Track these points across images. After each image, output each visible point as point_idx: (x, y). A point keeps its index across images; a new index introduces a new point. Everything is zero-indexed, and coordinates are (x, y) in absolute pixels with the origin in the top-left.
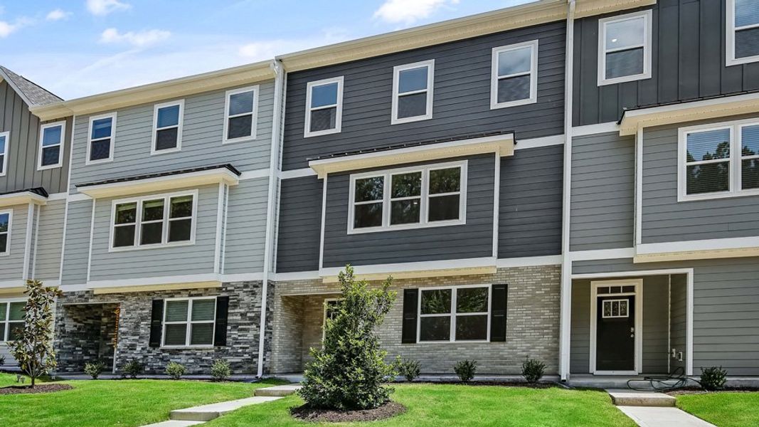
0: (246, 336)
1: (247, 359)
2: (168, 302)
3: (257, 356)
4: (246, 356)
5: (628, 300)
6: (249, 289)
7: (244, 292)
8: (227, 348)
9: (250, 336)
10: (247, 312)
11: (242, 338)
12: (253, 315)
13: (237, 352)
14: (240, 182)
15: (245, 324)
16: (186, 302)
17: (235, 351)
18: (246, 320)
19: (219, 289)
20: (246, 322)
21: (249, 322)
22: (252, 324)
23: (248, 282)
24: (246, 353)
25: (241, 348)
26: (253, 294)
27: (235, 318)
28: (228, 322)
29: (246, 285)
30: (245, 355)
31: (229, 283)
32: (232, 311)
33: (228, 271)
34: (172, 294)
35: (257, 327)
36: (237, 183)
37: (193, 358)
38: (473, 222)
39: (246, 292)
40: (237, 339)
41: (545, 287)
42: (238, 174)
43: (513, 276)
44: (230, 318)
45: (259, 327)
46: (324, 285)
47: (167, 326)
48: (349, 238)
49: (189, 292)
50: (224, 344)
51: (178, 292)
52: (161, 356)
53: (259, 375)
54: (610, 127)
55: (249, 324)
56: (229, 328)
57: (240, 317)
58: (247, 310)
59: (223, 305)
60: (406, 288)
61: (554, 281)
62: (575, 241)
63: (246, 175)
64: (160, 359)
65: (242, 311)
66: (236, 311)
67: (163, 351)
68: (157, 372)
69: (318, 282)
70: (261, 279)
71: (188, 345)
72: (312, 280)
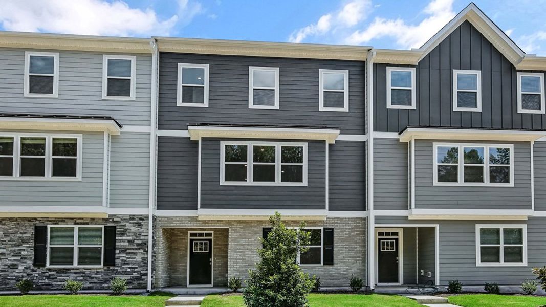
0: (134, 258)
1: (135, 277)
2: (51, 229)
3: (146, 275)
4: (135, 274)
5: (394, 241)
6: (136, 221)
7: (131, 223)
8: (117, 268)
9: (138, 258)
10: (135, 239)
11: (131, 260)
12: (140, 242)
13: (126, 271)
14: (122, 133)
15: (133, 249)
16: (73, 229)
17: (124, 270)
18: (134, 246)
19: (107, 220)
20: (133, 247)
21: (136, 247)
22: (139, 249)
23: (134, 215)
24: (135, 272)
25: (129, 268)
26: (139, 225)
27: (122, 244)
28: (116, 247)
29: (132, 217)
30: (134, 274)
31: (116, 215)
32: (120, 238)
33: (112, 205)
34: (56, 221)
35: (144, 251)
36: (119, 134)
37: (82, 276)
38: (312, 185)
39: (133, 223)
40: (126, 261)
41: (357, 231)
42: (120, 126)
43: (337, 223)
44: (118, 244)
45: (147, 251)
46: (199, 221)
47: (52, 249)
48: (221, 187)
49: (75, 221)
50: (114, 265)
51: (63, 220)
52: (47, 274)
53: (149, 288)
54: (393, 135)
55: (136, 249)
56: (117, 251)
57: (128, 244)
58: (135, 238)
59: (111, 233)
60: (264, 227)
61: (361, 228)
62: (378, 204)
63: (126, 129)
64: (46, 277)
65: (130, 238)
66: (124, 238)
67: (50, 270)
68: (43, 288)
69: (194, 219)
70: (147, 214)
71: (76, 264)
72: (189, 217)
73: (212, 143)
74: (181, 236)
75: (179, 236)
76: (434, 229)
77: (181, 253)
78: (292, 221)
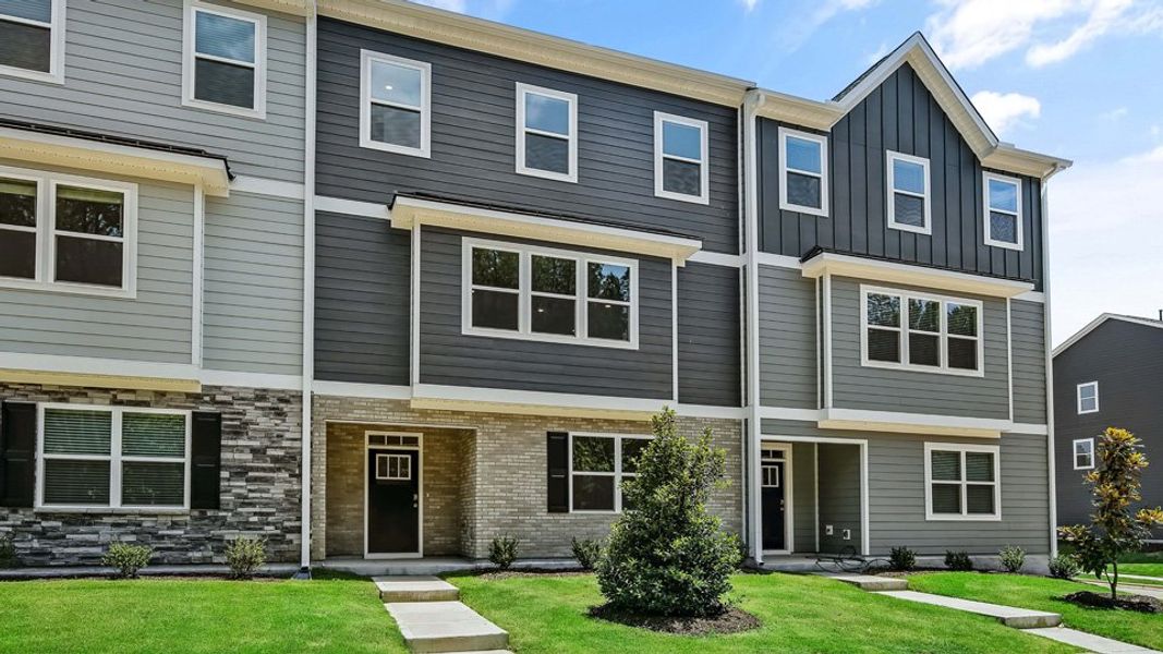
0: (267, 491)
1: (270, 535)
2: (49, 413)
3: (299, 530)
4: (270, 529)
5: (777, 468)
6: (270, 405)
7: (257, 408)
8: (221, 514)
9: (277, 492)
10: (267, 447)
11: (258, 495)
12: (281, 453)
13: (248, 522)
14: (232, 192)
15: (264, 470)
16: (108, 415)
17: (241, 519)
18: (266, 462)
19: (197, 398)
20: (264, 465)
21: (272, 465)
22: (279, 470)
23: (264, 390)
24: (268, 524)
25: (255, 514)
26: (279, 414)
27: (237, 456)
28: (223, 463)
29: (261, 395)
30: (266, 528)
31: (219, 388)
32: (231, 443)
33: (209, 362)
34: (61, 394)
35: (291, 476)
36: (227, 196)
37: (133, 533)
38: (648, 348)
39: (263, 409)
40: (246, 498)
41: (726, 446)
42: (231, 178)
43: (690, 428)
44: (225, 455)
45: (299, 476)
46: (413, 411)
47: (48, 462)
48: (465, 341)
49: (114, 395)
50: (217, 505)
51: (82, 392)
52: (37, 528)
53: (306, 563)
54: (791, 262)
55: (271, 470)
56: (224, 474)
57: (250, 456)
58: (269, 444)
59: (209, 431)
60: (551, 430)
61: (734, 440)
62: (767, 394)
63: (243, 184)
64: (34, 533)
65: (256, 444)
66: (241, 442)
67: (45, 516)
68: (28, 563)
69: (401, 406)
70: (298, 389)
71: (115, 503)
72: (390, 401)
73: (442, 239)
74: (348, 441)
75: (344, 441)
76: (857, 447)
77: (349, 481)
78: (606, 421)
